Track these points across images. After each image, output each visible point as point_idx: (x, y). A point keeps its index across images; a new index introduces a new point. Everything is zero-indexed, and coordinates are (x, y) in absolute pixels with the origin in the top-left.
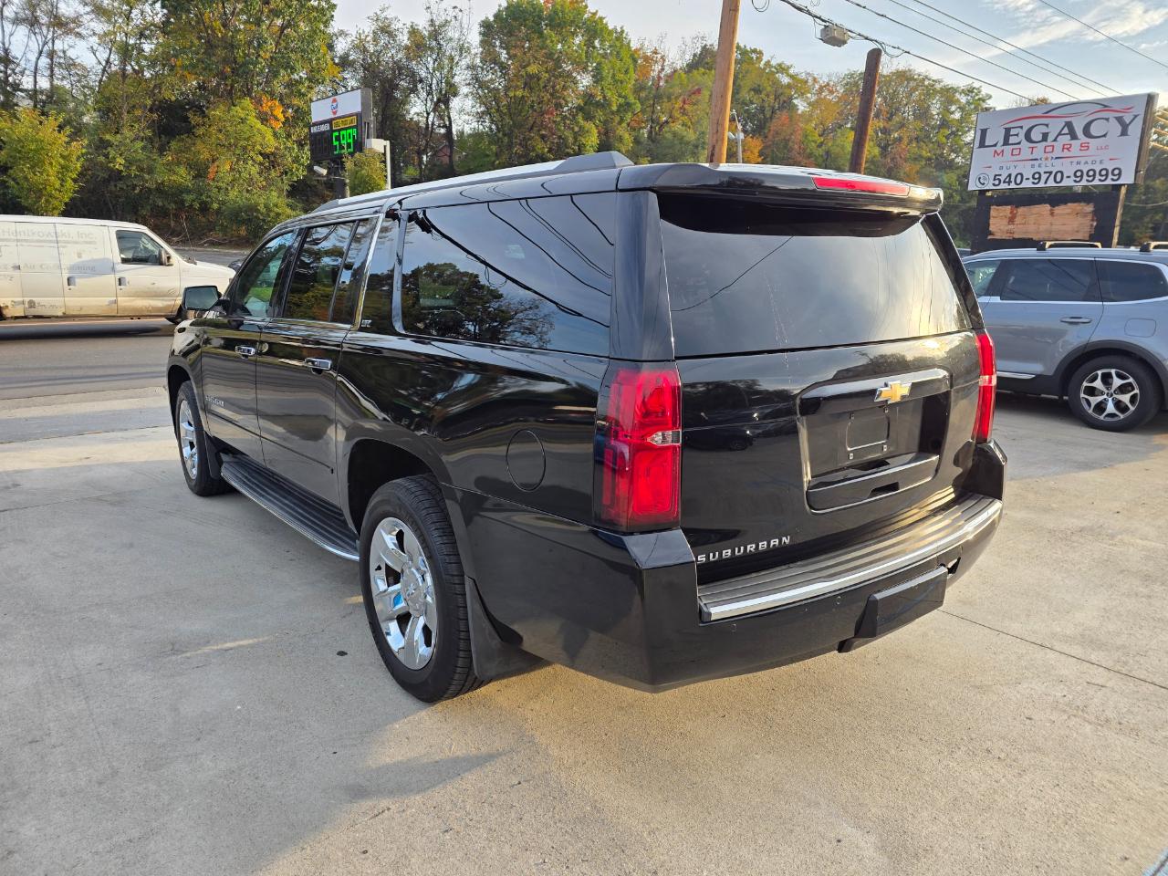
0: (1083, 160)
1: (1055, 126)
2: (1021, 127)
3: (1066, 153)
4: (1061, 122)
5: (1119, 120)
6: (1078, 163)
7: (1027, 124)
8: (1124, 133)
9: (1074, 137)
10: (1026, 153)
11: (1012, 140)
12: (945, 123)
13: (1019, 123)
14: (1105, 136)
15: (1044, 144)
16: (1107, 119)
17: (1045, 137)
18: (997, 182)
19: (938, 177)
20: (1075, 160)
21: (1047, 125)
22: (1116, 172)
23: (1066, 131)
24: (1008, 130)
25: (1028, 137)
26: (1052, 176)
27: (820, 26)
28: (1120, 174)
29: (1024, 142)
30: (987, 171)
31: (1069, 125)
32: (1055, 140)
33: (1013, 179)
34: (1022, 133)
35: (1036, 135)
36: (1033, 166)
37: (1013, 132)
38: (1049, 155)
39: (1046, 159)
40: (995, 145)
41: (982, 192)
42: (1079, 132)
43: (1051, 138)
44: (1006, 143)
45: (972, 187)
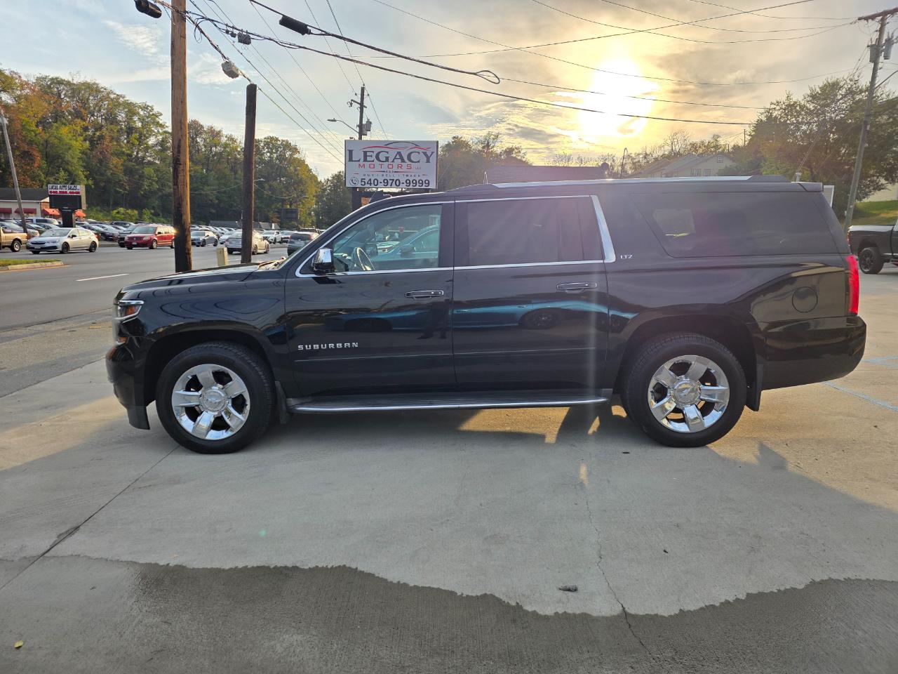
0: (409, 174)
1: (392, 154)
2: (373, 152)
3: (399, 170)
4: (395, 152)
5: (425, 154)
6: (407, 176)
7: (377, 150)
8: (428, 161)
9: (403, 161)
10: (378, 168)
11: (368, 159)
12: (130, 130)
13: (371, 150)
14: (419, 162)
15: (387, 163)
16: (419, 153)
17: (387, 159)
18: (363, 183)
19: (138, 170)
20: (405, 174)
21: (387, 152)
22: (427, 182)
23: (398, 157)
24: (365, 153)
25: (377, 157)
26: (394, 182)
27: (223, 61)
28: (429, 183)
29: (376, 160)
30: (356, 176)
31: (399, 153)
32: (393, 162)
33: (372, 182)
34: (374, 155)
35: (382, 157)
36: (383, 175)
37: (368, 154)
38: (391, 170)
39: (390, 172)
40: (359, 161)
41: (355, 188)
42: (405, 158)
43: (391, 160)
44: (365, 160)
45: (348, 185)
